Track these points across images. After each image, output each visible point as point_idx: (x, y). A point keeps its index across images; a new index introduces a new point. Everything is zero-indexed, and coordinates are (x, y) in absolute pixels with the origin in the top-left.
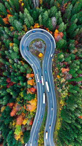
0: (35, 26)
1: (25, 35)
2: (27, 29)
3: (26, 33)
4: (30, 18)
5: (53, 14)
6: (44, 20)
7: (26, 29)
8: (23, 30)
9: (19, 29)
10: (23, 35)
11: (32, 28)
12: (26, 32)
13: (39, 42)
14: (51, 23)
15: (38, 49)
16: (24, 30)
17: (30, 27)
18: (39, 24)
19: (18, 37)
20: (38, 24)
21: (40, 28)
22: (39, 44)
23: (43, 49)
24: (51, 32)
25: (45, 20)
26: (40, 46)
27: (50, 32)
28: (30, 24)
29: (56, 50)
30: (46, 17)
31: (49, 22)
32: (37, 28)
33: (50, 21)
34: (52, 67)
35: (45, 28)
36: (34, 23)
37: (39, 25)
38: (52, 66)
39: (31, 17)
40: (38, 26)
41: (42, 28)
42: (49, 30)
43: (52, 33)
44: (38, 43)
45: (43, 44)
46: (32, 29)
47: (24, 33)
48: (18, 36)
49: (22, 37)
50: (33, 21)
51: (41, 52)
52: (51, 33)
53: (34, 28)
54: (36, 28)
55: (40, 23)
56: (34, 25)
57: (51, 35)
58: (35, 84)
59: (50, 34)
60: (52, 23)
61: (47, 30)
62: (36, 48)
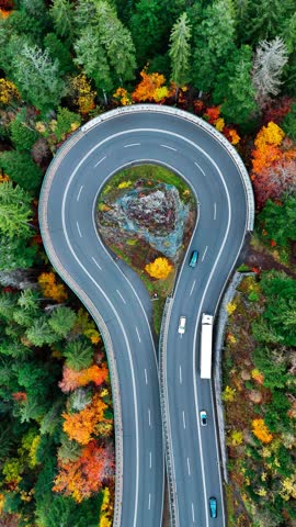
0: (141, 91)
1: (81, 135)
2: (96, 102)
3: (83, 123)
4: (116, 34)
5: (266, 22)
6: (205, 53)
7: (86, 102)
8: (69, 103)
9: (39, 100)
10: (68, 135)
11: (124, 100)
12: (86, 118)
13: (160, 194)
14: (249, 81)
15: (143, 232)
16: (74, 108)
17: (110, 94)
18: (167, 77)
19: (33, 141)
20: (161, 79)
21: (168, 102)
22: (158, 204)
23: (177, 234)
24: (232, 133)
25: (214, 52)
26: (158, 218)
27: (224, 132)
28: (112, 69)
29: (255, 242)
30: (224, 33)
31: (233, 73)
32: (153, 102)
33: (242, 66)
34: (223, 352)
35: (199, 104)
36: (137, 73)
37: (167, 84)
38: (225, 344)
39: (119, 24)
40: (162, 93)
41: (180, 106)
42: (220, 123)
43: (236, 140)
44: (153, 201)
45: (181, 203)
46: (121, 105)
47: (74, 126)
48: (36, 137)
49: (59, 144)
50: (132, 58)
51: (161, 249)
52: (230, 139)
53: (137, 102)
54: (148, 101)
55: (176, 75)
56: (140, 79)
57: (233, 152)
58: (109, 427)
59: (226, 143)
60: (256, 79)
61: (211, 122)
62: (131, 226)
